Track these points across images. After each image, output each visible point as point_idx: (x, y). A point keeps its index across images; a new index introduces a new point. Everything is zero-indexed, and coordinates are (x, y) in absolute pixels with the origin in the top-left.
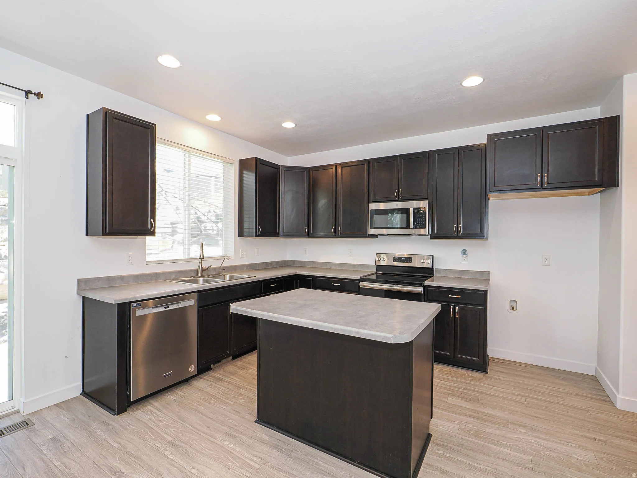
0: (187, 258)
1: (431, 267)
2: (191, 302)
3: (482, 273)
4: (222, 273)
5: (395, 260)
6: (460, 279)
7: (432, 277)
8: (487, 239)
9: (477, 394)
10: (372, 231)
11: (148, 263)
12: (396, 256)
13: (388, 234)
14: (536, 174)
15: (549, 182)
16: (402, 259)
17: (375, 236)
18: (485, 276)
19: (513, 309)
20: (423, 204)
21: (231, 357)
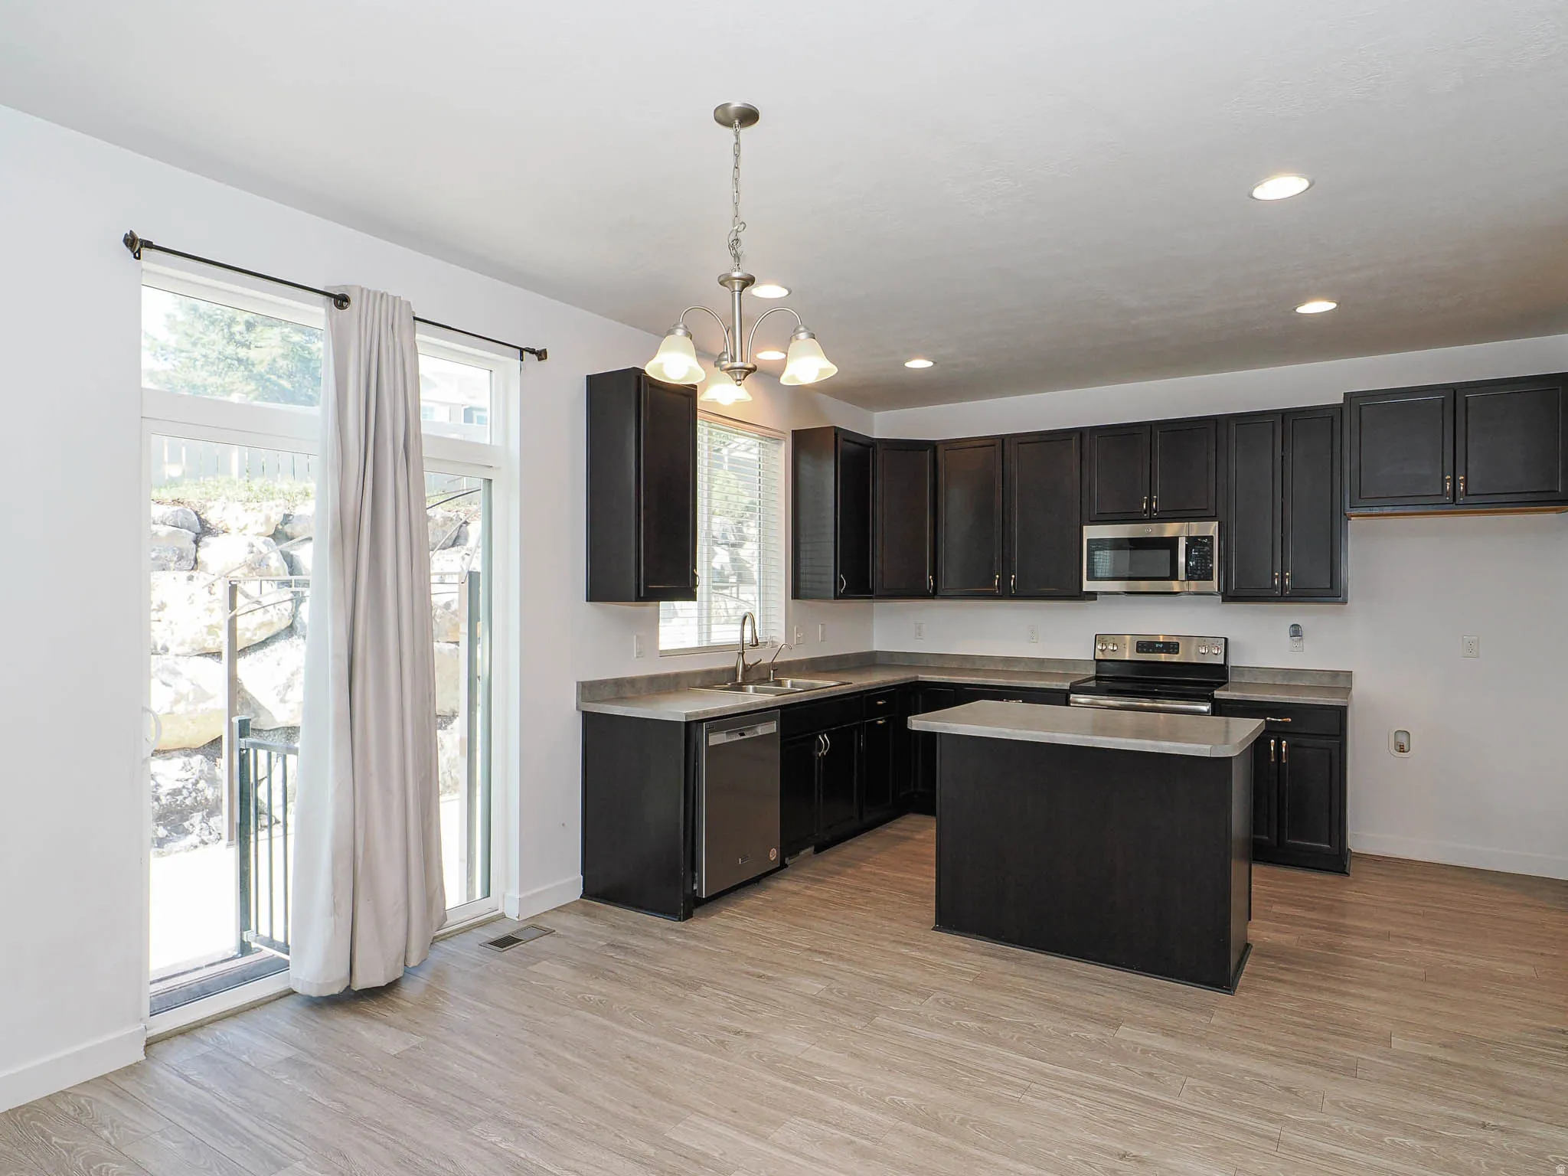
0: (705, 644)
1: (1223, 663)
2: (771, 728)
3: (1335, 674)
4: (774, 677)
5: (1139, 649)
6: (1288, 688)
7: (1225, 683)
8: (1345, 602)
9: (1329, 903)
10: (1088, 586)
11: (666, 654)
12: (1143, 639)
13: (1126, 592)
14: (1443, 477)
15: (1469, 493)
16: (1157, 645)
17: (1092, 596)
18: (1341, 680)
19: (1402, 749)
20: (1212, 528)
21: (811, 850)
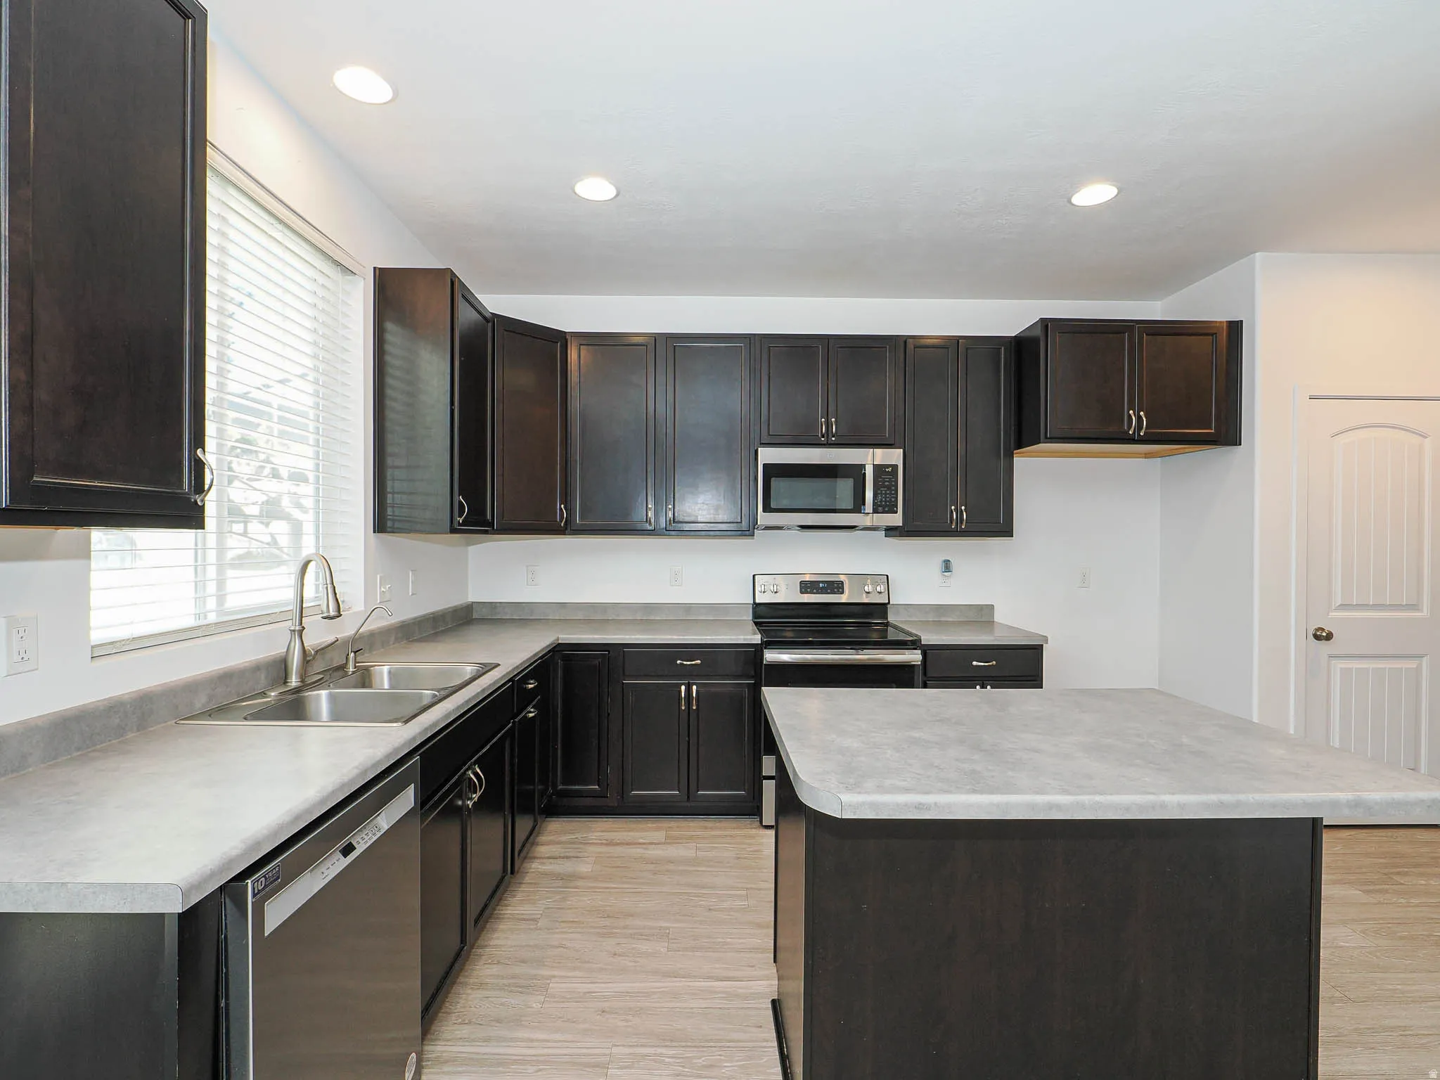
1: (883, 601)
3: (980, 608)
5: (803, 590)
10: (763, 518)
12: (807, 578)
16: (821, 585)
18: (984, 615)
20: (894, 456)
